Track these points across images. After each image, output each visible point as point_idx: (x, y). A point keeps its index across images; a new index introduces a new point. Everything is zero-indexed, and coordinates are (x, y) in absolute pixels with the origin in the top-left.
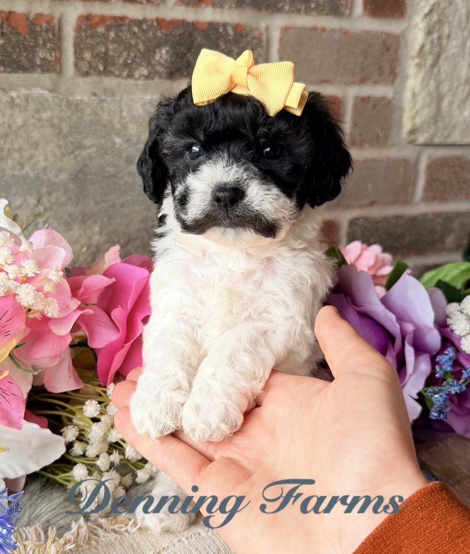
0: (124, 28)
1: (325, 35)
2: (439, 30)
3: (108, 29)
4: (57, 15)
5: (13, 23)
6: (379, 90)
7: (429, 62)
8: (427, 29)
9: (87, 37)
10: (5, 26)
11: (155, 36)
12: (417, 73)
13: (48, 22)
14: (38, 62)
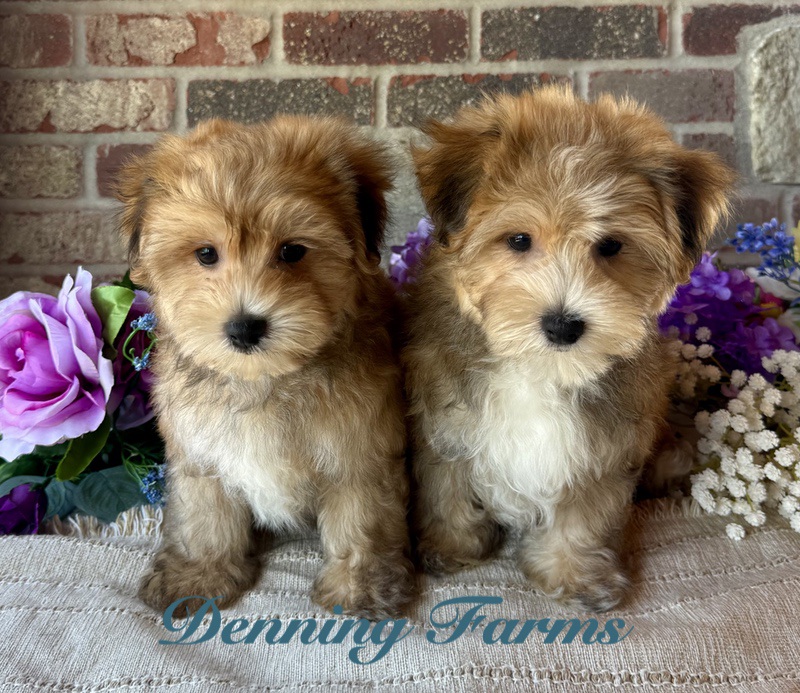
0: (432, 85)
1: (641, 77)
2: (782, 62)
3: (418, 87)
4: (374, 78)
5: (337, 85)
6: (716, 128)
7: (773, 96)
8: (764, 63)
9: (399, 94)
10: (330, 89)
11: (461, 90)
12: (760, 107)
13: (365, 84)
14: (356, 116)
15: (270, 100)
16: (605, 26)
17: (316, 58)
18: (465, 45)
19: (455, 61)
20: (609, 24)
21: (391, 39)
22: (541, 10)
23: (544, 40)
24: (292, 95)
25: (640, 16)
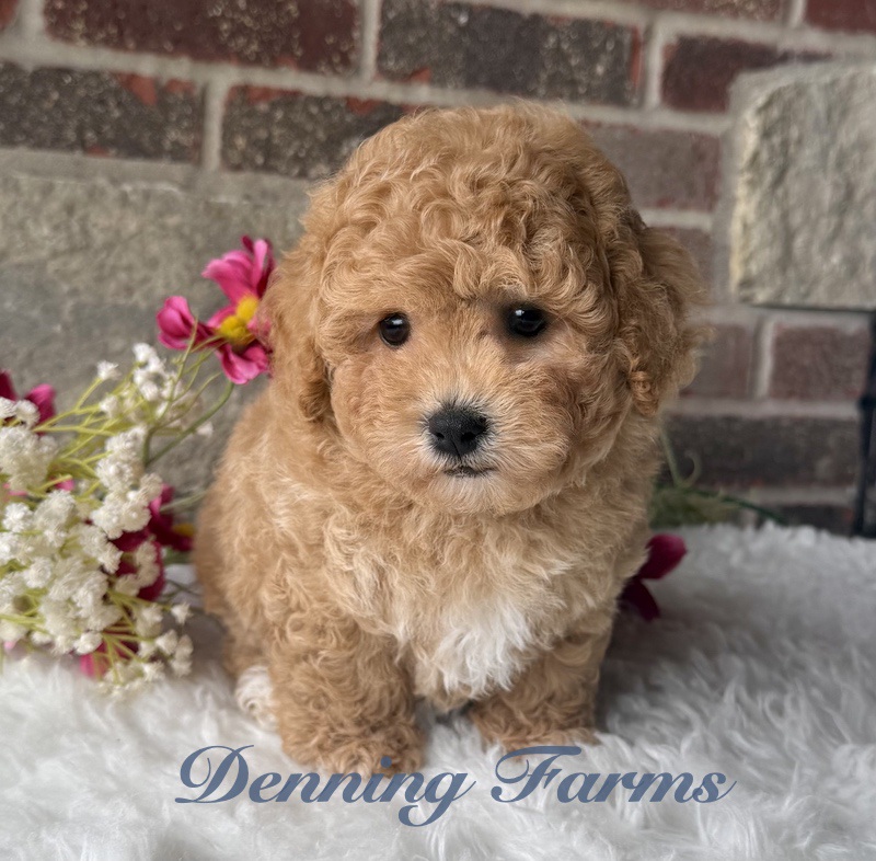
0: (298, 108)
1: (600, 133)
2: (783, 132)
3: (274, 106)
4: (200, 82)
5: (136, 89)
6: (691, 219)
7: (769, 176)
8: (762, 129)
9: (242, 116)
10: (124, 93)
11: (342, 121)
12: (749, 195)
13: (186, 92)
14: (167, 145)
15: (14, 100)
16: (558, 49)
17: (101, 35)
18: (353, 49)
19: (335, 72)
20: (565, 46)
21: (232, 20)
22: (470, 10)
23: (470, 58)
24: (55, 96)
25: (605, 42)
